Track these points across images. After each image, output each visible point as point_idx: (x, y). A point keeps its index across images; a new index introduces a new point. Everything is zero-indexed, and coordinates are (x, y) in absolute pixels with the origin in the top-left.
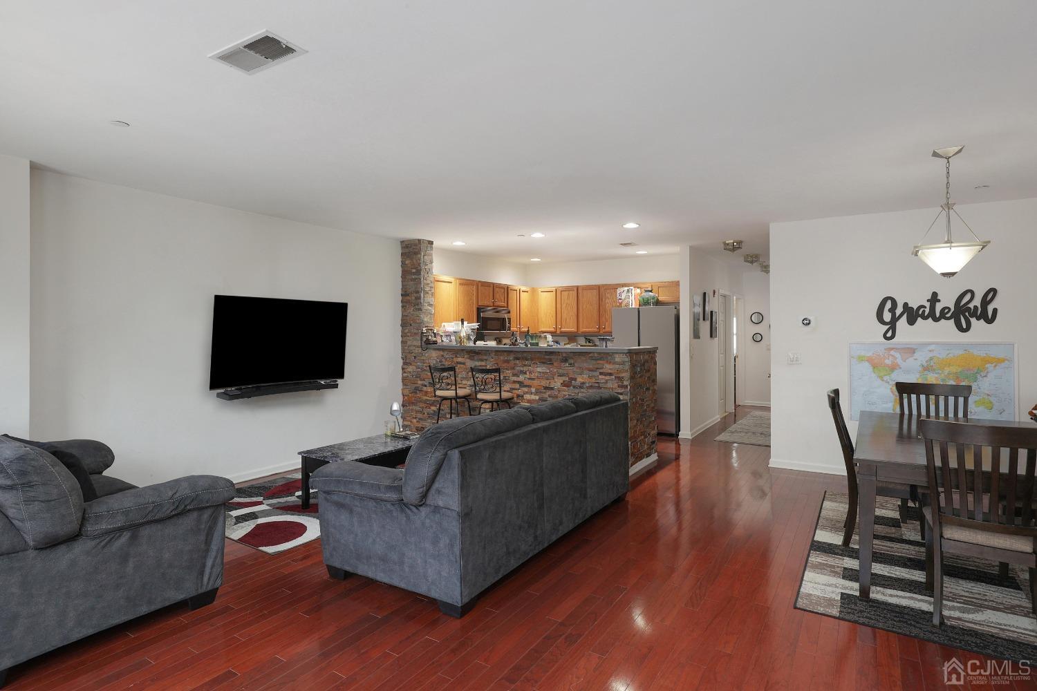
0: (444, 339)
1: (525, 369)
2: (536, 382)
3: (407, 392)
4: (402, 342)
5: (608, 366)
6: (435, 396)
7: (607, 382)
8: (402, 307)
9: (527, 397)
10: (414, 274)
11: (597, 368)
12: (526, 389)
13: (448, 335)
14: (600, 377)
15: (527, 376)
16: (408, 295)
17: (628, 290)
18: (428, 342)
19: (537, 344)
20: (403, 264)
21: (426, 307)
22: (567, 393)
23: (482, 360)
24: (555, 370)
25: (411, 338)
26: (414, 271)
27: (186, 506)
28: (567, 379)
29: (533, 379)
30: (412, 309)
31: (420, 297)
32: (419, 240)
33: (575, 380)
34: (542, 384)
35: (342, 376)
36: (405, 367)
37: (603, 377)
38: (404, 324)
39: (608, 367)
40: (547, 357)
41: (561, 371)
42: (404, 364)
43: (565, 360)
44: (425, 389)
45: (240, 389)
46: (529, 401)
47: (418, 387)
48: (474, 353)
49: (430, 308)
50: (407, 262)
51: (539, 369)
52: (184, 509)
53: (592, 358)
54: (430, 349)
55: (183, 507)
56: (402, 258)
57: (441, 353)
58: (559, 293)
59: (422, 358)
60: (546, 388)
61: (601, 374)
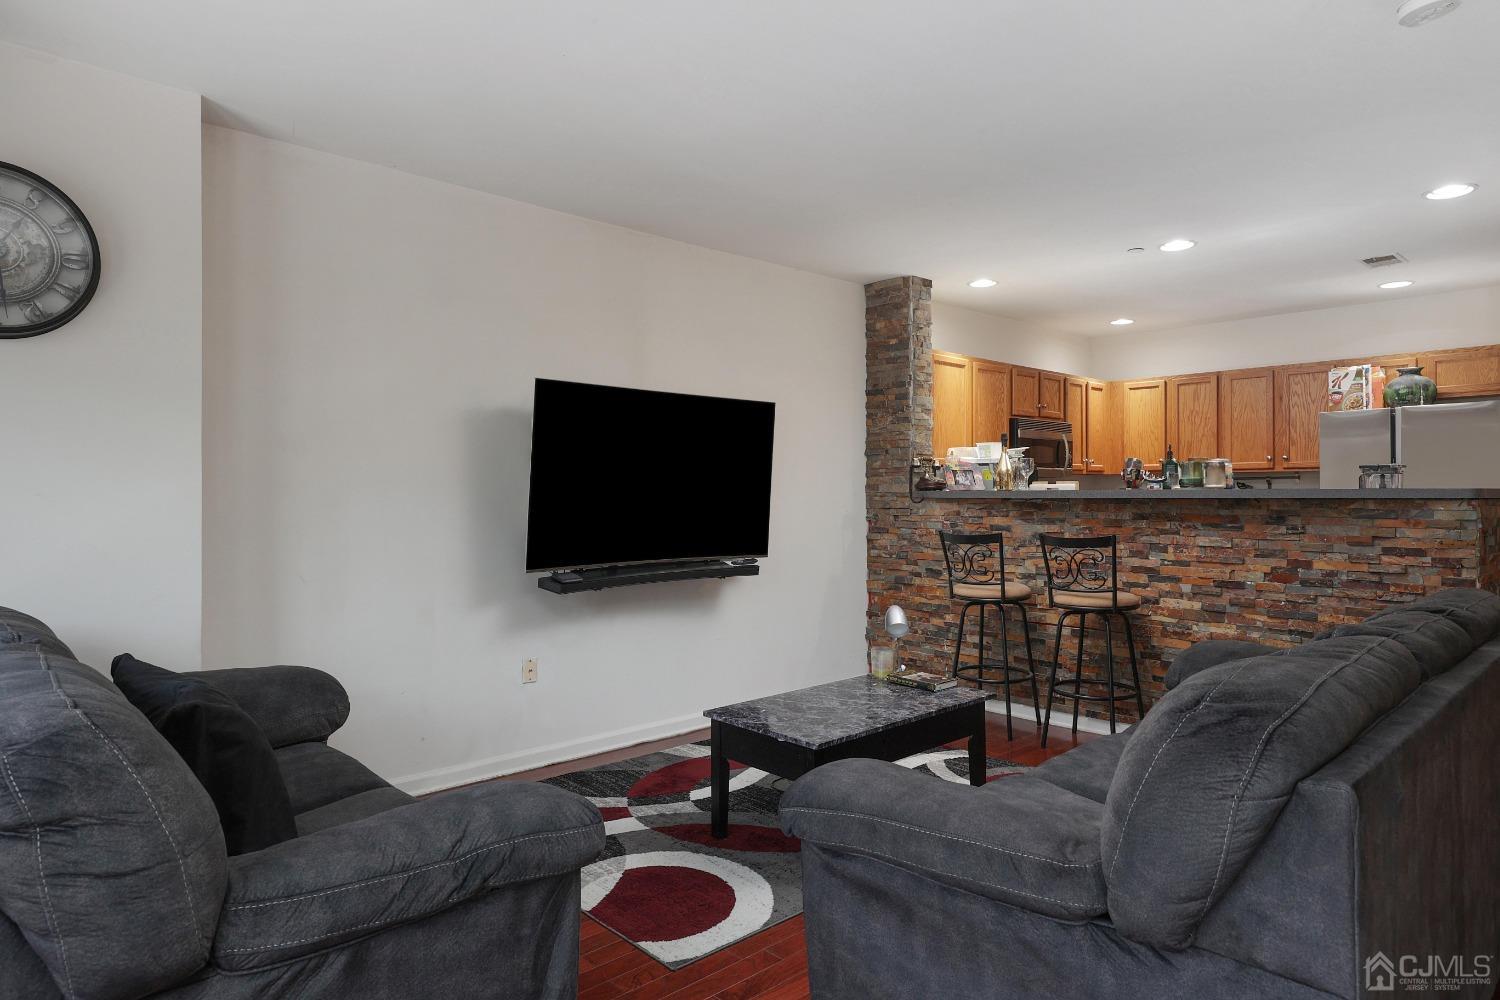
0: (961, 479)
1: (1163, 540)
2: (1196, 571)
3: (877, 587)
4: (868, 486)
5: (1409, 532)
6: (953, 595)
7: (1405, 573)
8: (869, 416)
9: (1170, 603)
10: (895, 348)
11: (1375, 538)
12: (1165, 587)
13: (968, 471)
14: (1385, 559)
15: (1170, 556)
16: (881, 392)
17: (1359, 374)
18: (924, 486)
19: (1199, 483)
20: (870, 330)
21: (917, 414)
22: (1283, 597)
23: (1051, 521)
24: (1248, 543)
25: (887, 478)
26: (893, 342)
27: (485, 880)
28: (1284, 564)
29: (1187, 564)
30: (890, 419)
31: (907, 394)
32: (906, 279)
33: (1308, 565)
34: (1211, 575)
35: (763, 552)
36: (874, 536)
37: (1394, 559)
38: (873, 450)
39: (1409, 536)
40: (1223, 512)
41: (1262, 545)
42: (871, 530)
43: (1279, 519)
44: (917, 581)
45: (579, 572)
46: (1173, 613)
47: (902, 578)
48: (1031, 507)
49: (926, 417)
50: (879, 326)
51: (1202, 541)
52: (482, 888)
53: (1359, 514)
54: (929, 499)
55: (478, 882)
56: (868, 320)
57: (955, 507)
58: (1174, 389)
59: (914, 518)
60: (1223, 585)
61: (1387, 551)
